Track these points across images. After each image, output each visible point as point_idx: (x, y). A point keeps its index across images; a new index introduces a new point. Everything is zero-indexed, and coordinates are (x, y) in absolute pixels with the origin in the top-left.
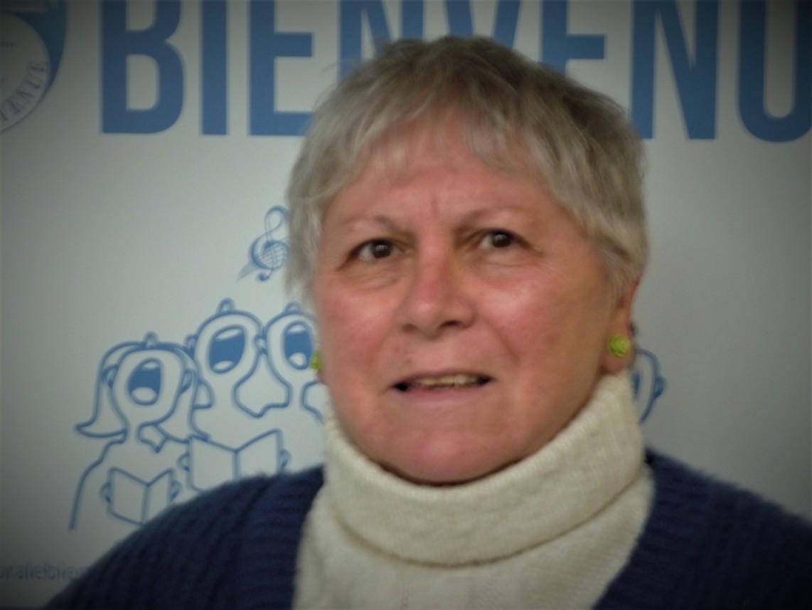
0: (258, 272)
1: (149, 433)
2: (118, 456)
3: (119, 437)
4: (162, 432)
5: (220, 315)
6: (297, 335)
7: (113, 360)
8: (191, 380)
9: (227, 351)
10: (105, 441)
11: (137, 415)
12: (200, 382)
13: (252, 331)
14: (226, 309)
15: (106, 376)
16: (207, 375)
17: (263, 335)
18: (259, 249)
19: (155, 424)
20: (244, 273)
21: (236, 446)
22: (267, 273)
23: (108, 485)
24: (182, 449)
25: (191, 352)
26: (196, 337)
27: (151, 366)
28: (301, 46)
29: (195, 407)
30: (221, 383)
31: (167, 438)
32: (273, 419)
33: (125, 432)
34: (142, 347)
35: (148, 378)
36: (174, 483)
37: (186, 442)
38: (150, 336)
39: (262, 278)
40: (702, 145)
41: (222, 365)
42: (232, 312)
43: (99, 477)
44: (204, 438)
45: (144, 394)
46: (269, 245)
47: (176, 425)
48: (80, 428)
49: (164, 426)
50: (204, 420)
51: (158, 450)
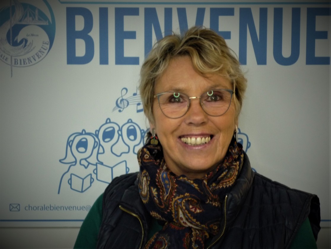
0: (119, 109)
1: (83, 162)
2: (73, 170)
3: (74, 164)
4: (87, 161)
5: (106, 123)
6: (132, 129)
7: (72, 138)
8: (97, 144)
9: (108, 135)
10: (69, 165)
11: (79, 156)
12: (100, 145)
13: (117, 128)
14: (108, 121)
15: (69, 144)
16: (102, 143)
17: (120, 130)
18: (119, 102)
19: (85, 159)
20: (114, 109)
21: (112, 166)
22: (122, 110)
23: (71, 179)
24: (95, 167)
25: (97, 136)
26: (99, 131)
27: (84, 140)
28: (132, 35)
29: (98, 153)
30: (107, 146)
31: (89, 163)
32: (124, 157)
33: (76, 162)
34: (81, 134)
35: (83, 144)
36: (91, 178)
37: (96, 165)
38: (84, 130)
39: (120, 111)
40: (262, 67)
41: (107, 140)
42: (110, 122)
43: (67, 176)
44: (102, 164)
45: (82, 149)
46: (122, 100)
47: (93, 160)
48: (60, 161)
49: (88, 160)
50: (101, 158)
51: (86, 168)
